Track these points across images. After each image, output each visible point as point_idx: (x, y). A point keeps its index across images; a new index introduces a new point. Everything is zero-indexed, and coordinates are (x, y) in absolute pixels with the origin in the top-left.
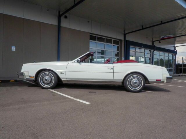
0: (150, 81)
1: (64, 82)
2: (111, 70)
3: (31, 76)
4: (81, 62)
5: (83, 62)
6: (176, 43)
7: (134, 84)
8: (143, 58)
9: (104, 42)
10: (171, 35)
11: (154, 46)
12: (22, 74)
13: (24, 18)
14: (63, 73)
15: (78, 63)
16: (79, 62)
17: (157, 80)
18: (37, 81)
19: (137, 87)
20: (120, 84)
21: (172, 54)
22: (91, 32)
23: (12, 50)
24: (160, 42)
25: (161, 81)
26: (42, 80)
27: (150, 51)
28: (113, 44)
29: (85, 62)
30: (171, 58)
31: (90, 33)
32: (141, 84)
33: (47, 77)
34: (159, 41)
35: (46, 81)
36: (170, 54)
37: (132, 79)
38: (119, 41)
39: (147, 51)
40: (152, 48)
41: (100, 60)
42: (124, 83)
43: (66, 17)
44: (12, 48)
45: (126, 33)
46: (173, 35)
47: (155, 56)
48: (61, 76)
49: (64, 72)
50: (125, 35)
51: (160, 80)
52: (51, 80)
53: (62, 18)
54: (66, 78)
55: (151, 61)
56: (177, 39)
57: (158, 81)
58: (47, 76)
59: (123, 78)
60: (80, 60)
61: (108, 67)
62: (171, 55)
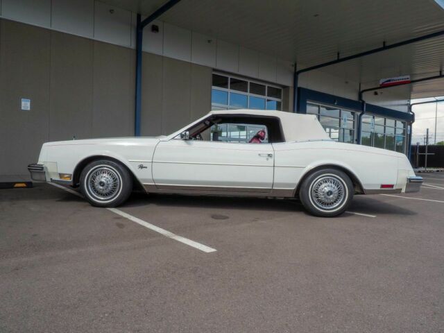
0: (365, 187)
1: (147, 190)
2: (267, 159)
3: (64, 174)
4: (190, 139)
5: (196, 139)
6: (412, 95)
7: (326, 195)
8: (338, 131)
9: (246, 91)
10: (406, 77)
11: (363, 102)
12: (41, 170)
13: (52, 29)
14: (146, 167)
15: (183, 141)
16: (186, 140)
17: (383, 186)
18: (78, 186)
19: (333, 203)
20: (291, 195)
21: (402, 122)
22: (214, 67)
23: (23, 108)
24: (376, 94)
25: (394, 188)
26: (93, 183)
27: (353, 113)
28: (266, 97)
29: (201, 139)
30: (400, 132)
31: (214, 70)
32: (343, 196)
33: (105, 178)
34: (373, 91)
35: (101, 188)
36: (398, 122)
37: (320, 184)
38: (280, 90)
39: (347, 114)
40: (358, 106)
41: (235, 134)
42: (300, 194)
43: (155, 29)
44: (23, 103)
45: (297, 70)
46: (408, 77)
47: (363, 127)
48: (141, 175)
49: (149, 165)
50: (296, 75)
51: (392, 186)
52: (115, 185)
53: (146, 31)
54: (154, 181)
55: (355, 138)
56: (416, 87)
57: (387, 188)
58: (104, 175)
59: (297, 181)
60: (188, 133)
61: (259, 152)
62: (400, 124)
